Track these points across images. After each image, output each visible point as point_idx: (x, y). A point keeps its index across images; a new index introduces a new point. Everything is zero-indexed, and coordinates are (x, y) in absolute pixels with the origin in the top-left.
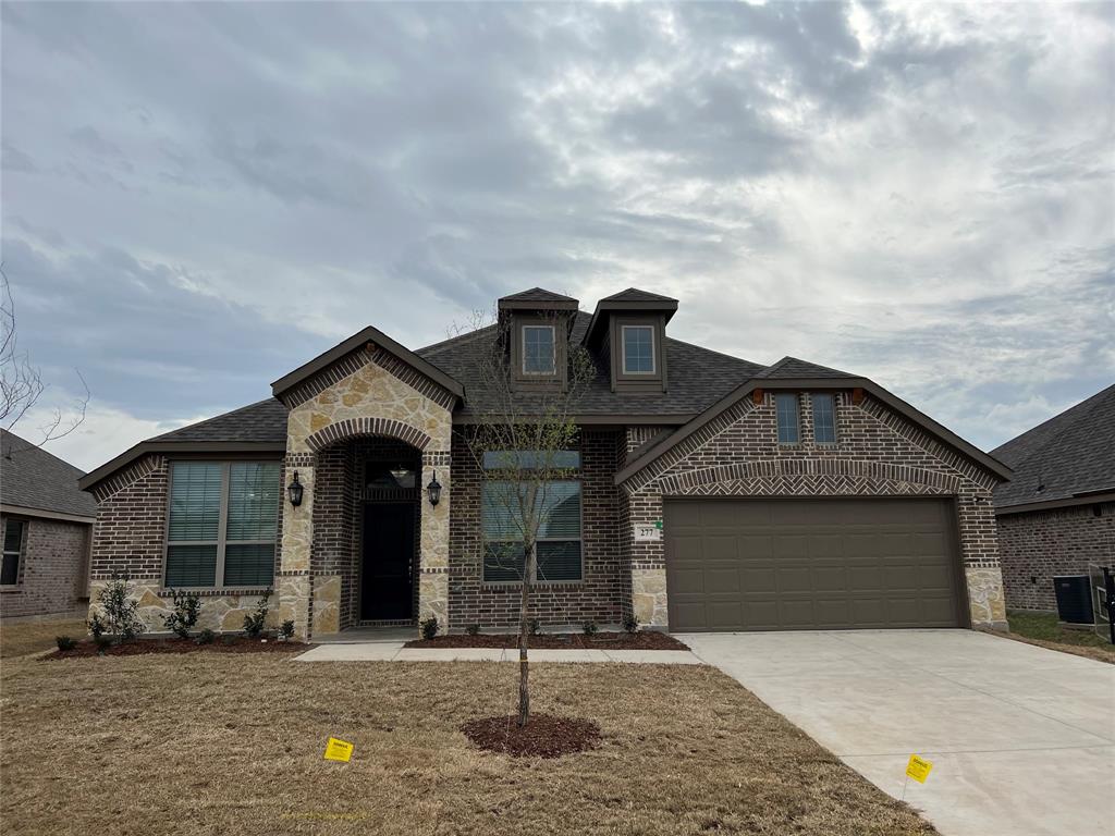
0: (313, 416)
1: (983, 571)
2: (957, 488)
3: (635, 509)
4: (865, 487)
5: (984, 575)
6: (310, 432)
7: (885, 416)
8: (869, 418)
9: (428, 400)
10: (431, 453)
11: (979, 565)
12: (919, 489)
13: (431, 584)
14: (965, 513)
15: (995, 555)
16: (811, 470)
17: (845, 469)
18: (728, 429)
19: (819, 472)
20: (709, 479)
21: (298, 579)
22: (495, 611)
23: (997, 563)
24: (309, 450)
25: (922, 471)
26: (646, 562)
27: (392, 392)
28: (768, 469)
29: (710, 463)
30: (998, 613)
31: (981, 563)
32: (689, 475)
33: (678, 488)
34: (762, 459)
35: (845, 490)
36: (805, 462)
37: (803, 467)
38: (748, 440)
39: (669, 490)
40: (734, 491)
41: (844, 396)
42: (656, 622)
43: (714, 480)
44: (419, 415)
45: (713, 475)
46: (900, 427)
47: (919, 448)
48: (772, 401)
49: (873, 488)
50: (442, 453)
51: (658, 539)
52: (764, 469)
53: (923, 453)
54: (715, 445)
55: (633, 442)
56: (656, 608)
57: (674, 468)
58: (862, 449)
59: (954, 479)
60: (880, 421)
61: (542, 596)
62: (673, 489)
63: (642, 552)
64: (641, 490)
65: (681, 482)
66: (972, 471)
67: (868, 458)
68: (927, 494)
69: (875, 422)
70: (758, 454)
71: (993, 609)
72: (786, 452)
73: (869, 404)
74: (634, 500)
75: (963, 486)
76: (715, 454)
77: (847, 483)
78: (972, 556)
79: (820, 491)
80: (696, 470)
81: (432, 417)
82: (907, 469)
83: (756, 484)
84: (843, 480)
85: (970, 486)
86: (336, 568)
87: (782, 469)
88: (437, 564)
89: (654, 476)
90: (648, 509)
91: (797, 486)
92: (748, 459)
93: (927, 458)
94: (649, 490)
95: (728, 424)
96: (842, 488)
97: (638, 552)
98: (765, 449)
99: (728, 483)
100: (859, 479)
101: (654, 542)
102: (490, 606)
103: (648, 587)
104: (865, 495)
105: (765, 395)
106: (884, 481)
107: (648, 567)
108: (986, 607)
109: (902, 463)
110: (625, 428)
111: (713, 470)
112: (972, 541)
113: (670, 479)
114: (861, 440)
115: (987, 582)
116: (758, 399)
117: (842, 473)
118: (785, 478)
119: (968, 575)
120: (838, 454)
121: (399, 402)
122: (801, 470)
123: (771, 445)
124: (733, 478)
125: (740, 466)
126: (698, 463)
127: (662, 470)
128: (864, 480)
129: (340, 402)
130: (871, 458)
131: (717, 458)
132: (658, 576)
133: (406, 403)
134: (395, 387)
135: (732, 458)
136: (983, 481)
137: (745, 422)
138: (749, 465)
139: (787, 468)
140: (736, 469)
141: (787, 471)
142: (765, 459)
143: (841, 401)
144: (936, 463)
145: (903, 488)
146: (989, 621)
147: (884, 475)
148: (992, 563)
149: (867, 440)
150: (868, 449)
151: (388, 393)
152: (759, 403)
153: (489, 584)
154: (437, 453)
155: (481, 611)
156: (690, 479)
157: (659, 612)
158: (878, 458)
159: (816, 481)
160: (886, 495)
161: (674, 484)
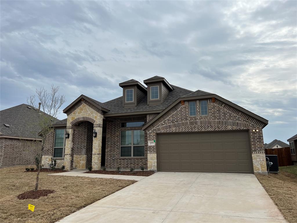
0: (72, 117)
1: (258, 154)
2: (249, 127)
3: (149, 137)
4: (216, 128)
5: (258, 156)
6: (71, 121)
7: (223, 105)
8: (218, 106)
9: (95, 111)
10: (95, 125)
11: (256, 153)
12: (235, 128)
13: (94, 157)
14: (252, 135)
15: (263, 149)
16: (199, 124)
17: (210, 123)
18: (174, 113)
19: (201, 124)
20: (169, 128)
21: (68, 156)
22: (122, 164)
23: (263, 152)
24: (71, 125)
25: (236, 122)
26: (151, 152)
27: (88, 110)
28: (186, 124)
29: (169, 123)
30: (264, 169)
31: (257, 152)
32: (163, 127)
33: (160, 131)
34: (184, 121)
35: (210, 129)
36: (197, 121)
37: (196, 123)
38: (180, 116)
39: (158, 131)
40: (176, 131)
41: (210, 100)
42: (153, 168)
43: (170, 128)
44: (93, 115)
45: (170, 127)
46: (229, 109)
47: (235, 115)
48: (187, 104)
49: (219, 128)
50: (98, 124)
51: (154, 145)
52: (184, 124)
53: (237, 116)
54: (171, 118)
55: (148, 118)
56: (153, 164)
57: (159, 125)
58: (215, 116)
59: (248, 124)
60: (222, 107)
61: (134, 161)
62: (159, 131)
63: (150, 149)
64: (150, 131)
65: (161, 129)
66: (254, 121)
67: (217, 119)
68: (238, 130)
69: (220, 108)
70: (183, 120)
71: (262, 167)
72: (191, 118)
73: (218, 102)
74: (148, 134)
75: (251, 126)
76: (171, 120)
77: (210, 127)
78: (254, 149)
79: (201, 130)
80: (165, 125)
81: (96, 115)
82: (231, 122)
83: (182, 128)
84: (209, 126)
85: (253, 126)
86: (85, 153)
87: (190, 124)
88: (96, 152)
89: (154, 127)
90: (152, 137)
91: (195, 129)
92: (180, 121)
93: (238, 118)
94: (152, 132)
95: (174, 112)
96: (209, 129)
97: (149, 149)
98: (185, 118)
99: (174, 129)
100: (214, 126)
101: (153, 146)
102: (121, 163)
103: (151, 159)
104: (216, 131)
105: (185, 102)
106: (223, 126)
107: (152, 153)
108: (259, 166)
109: (229, 120)
110: (146, 115)
111: (170, 125)
112: (254, 145)
113: (158, 128)
114: (215, 114)
115: (259, 158)
116: (183, 104)
117: (209, 124)
118: (191, 126)
119: (252, 156)
120: (207, 118)
121: (89, 112)
122: (196, 124)
123: (187, 117)
124: (175, 127)
125: (177, 124)
126: (166, 123)
127: (156, 126)
128: (216, 126)
129: (77, 113)
130: (219, 119)
131: (171, 122)
132: (154, 155)
133: (90, 112)
134: (88, 109)
135: (175, 121)
136: (258, 124)
137: (179, 111)
138: (180, 123)
139: (191, 123)
140: (176, 124)
141: (191, 124)
142: (185, 121)
143: (209, 102)
144: (241, 119)
145: (229, 128)
146: (260, 171)
147: (223, 124)
148: (261, 152)
149: (217, 113)
150: (218, 116)
151: (87, 110)
152: (183, 105)
153: (122, 157)
154: (97, 124)
155: (119, 164)
156: (163, 128)
157: (154, 166)
158: (221, 119)
159: (200, 127)
160: (223, 130)
161: (159, 129)
